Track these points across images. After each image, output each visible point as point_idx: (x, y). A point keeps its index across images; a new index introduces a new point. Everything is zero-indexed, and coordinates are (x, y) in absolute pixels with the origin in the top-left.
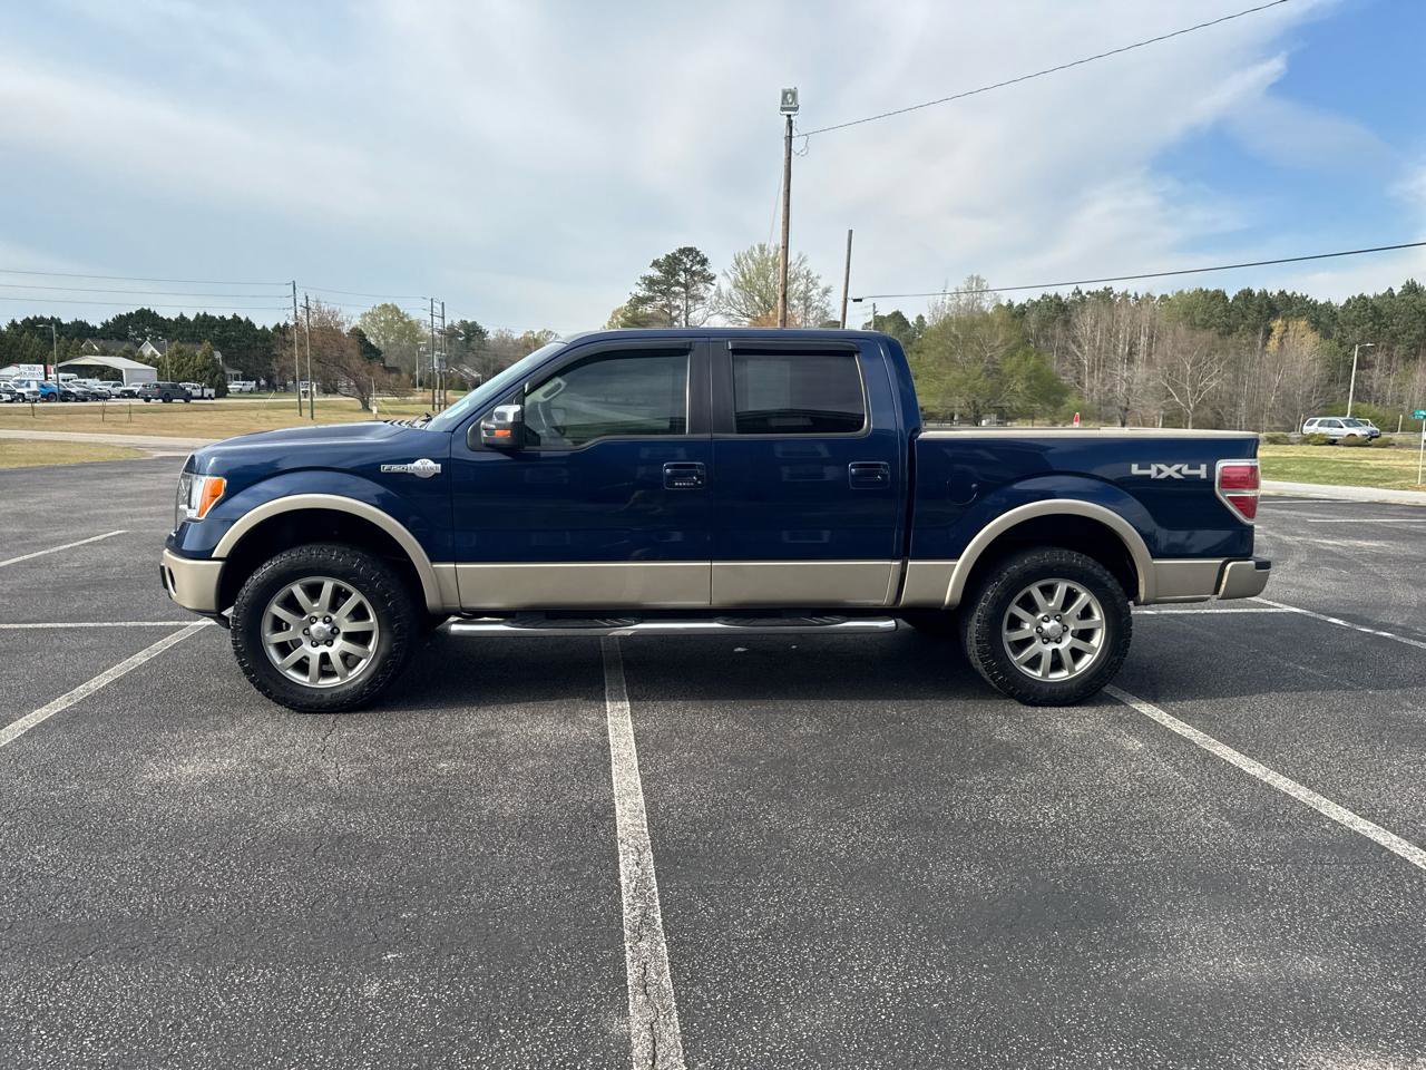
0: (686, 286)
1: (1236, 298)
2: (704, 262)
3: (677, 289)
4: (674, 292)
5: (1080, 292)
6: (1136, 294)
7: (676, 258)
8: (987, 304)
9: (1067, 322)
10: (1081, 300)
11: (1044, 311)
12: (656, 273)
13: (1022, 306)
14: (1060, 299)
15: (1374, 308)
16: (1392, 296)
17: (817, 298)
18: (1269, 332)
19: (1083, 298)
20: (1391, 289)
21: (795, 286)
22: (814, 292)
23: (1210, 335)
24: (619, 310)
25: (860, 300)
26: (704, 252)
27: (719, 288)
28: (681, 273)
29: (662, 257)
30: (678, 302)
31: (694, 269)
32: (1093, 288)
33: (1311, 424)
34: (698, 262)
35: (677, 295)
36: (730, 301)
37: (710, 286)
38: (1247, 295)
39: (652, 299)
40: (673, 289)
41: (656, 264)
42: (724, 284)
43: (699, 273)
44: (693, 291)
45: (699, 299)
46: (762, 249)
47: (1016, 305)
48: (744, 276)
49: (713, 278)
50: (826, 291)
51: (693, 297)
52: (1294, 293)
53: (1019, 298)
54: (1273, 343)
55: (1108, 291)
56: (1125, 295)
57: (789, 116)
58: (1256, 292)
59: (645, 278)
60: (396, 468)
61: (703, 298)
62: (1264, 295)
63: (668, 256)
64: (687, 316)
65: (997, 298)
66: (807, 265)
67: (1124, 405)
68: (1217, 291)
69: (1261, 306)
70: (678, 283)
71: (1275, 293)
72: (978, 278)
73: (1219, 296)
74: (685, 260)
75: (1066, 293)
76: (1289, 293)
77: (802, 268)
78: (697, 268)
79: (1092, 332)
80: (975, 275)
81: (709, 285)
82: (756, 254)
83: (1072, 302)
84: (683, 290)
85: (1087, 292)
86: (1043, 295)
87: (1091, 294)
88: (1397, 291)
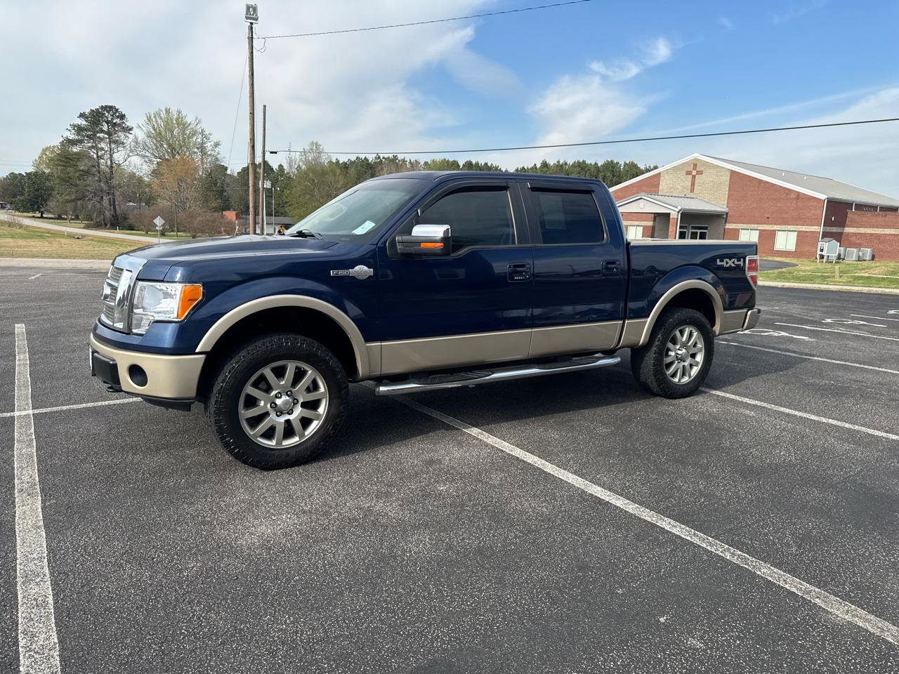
0: (109, 133)
1: (464, 165)
2: (122, 117)
3: (101, 135)
4: (99, 137)
5: (379, 157)
6: (410, 161)
7: (100, 113)
8: (324, 160)
10: (379, 162)
11: (359, 168)
12: (83, 122)
13: (345, 164)
14: (368, 161)
16: (536, 168)
17: (211, 148)
19: (381, 161)
20: (535, 165)
21: (194, 139)
22: (209, 144)
24: (47, 149)
25: (276, 153)
26: (122, 110)
27: (136, 138)
28: (104, 123)
29: (87, 111)
30: (102, 145)
31: (114, 121)
32: (386, 156)
34: (118, 117)
35: (101, 139)
36: (145, 147)
37: (130, 136)
39: (81, 142)
40: (98, 135)
41: (82, 115)
42: (140, 134)
43: (119, 125)
44: (115, 137)
45: (119, 143)
46: (168, 111)
47: (341, 162)
48: (155, 130)
49: (131, 129)
50: (217, 145)
51: (116, 142)
52: (492, 165)
53: (343, 159)
55: (395, 158)
56: (404, 161)
57: (252, 23)
58: (474, 163)
59: (75, 126)
60: (342, 273)
61: (123, 143)
62: (477, 164)
63: (92, 111)
64: (111, 156)
65: (329, 157)
66: (202, 125)
68: (454, 161)
70: (102, 131)
71: (483, 164)
72: (316, 144)
74: (107, 114)
75: (371, 158)
76: (489, 165)
77: (198, 127)
78: (117, 121)
80: (315, 142)
81: (128, 134)
82: (163, 114)
83: (375, 163)
84: (106, 136)
85: (383, 158)
86: (357, 158)
87: (386, 159)
88: (538, 166)
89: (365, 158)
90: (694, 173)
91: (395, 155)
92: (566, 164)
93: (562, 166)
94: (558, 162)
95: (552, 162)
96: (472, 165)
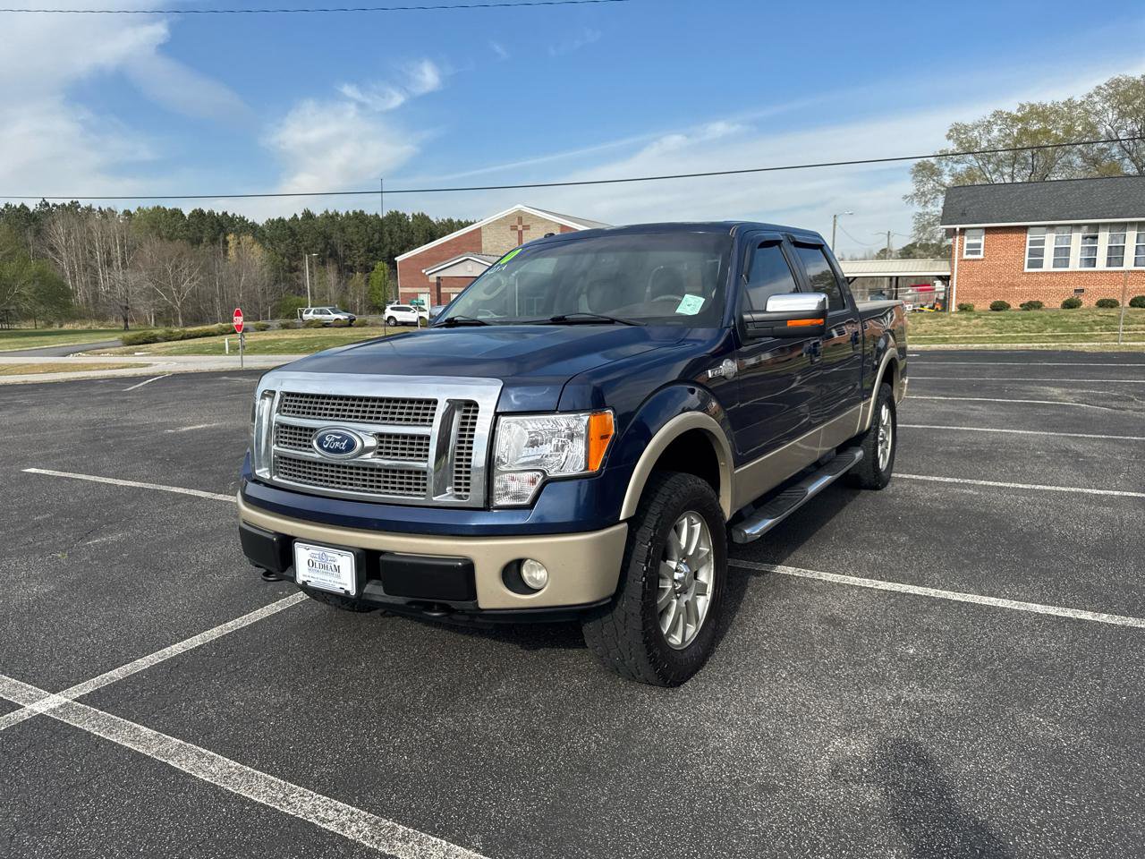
1: (191, 216)
5: (47, 204)
6: (100, 208)
9: (38, 232)
10: (47, 211)
15: (290, 228)
18: (226, 243)
19: (50, 210)
23: (179, 245)
32: (59, 202)
33: (308, 312)
38: (199, 214)
52: (234, 214)
54: (232, 253)
56: (90, 209)
62: (211, 213)
67: (125, 304)
68: (175, 210)
69: (212, 223)
71: (220, 214)
73: (177, 213)
75: (32, 205)
76: (230, 214)
79: (66, 241)
83: (41, 213)
85: (54, 205)
86: (7, 205)
87: (58, 207)
88: (300, 216)
89: (23, 206)
90: (520, 228)
91: (75, 200)
92: (337, 214)
93: (332, 217)
94: (327, 212)
95: (318, 212)
96: (204, 215)
